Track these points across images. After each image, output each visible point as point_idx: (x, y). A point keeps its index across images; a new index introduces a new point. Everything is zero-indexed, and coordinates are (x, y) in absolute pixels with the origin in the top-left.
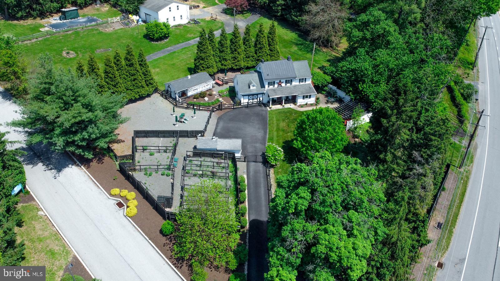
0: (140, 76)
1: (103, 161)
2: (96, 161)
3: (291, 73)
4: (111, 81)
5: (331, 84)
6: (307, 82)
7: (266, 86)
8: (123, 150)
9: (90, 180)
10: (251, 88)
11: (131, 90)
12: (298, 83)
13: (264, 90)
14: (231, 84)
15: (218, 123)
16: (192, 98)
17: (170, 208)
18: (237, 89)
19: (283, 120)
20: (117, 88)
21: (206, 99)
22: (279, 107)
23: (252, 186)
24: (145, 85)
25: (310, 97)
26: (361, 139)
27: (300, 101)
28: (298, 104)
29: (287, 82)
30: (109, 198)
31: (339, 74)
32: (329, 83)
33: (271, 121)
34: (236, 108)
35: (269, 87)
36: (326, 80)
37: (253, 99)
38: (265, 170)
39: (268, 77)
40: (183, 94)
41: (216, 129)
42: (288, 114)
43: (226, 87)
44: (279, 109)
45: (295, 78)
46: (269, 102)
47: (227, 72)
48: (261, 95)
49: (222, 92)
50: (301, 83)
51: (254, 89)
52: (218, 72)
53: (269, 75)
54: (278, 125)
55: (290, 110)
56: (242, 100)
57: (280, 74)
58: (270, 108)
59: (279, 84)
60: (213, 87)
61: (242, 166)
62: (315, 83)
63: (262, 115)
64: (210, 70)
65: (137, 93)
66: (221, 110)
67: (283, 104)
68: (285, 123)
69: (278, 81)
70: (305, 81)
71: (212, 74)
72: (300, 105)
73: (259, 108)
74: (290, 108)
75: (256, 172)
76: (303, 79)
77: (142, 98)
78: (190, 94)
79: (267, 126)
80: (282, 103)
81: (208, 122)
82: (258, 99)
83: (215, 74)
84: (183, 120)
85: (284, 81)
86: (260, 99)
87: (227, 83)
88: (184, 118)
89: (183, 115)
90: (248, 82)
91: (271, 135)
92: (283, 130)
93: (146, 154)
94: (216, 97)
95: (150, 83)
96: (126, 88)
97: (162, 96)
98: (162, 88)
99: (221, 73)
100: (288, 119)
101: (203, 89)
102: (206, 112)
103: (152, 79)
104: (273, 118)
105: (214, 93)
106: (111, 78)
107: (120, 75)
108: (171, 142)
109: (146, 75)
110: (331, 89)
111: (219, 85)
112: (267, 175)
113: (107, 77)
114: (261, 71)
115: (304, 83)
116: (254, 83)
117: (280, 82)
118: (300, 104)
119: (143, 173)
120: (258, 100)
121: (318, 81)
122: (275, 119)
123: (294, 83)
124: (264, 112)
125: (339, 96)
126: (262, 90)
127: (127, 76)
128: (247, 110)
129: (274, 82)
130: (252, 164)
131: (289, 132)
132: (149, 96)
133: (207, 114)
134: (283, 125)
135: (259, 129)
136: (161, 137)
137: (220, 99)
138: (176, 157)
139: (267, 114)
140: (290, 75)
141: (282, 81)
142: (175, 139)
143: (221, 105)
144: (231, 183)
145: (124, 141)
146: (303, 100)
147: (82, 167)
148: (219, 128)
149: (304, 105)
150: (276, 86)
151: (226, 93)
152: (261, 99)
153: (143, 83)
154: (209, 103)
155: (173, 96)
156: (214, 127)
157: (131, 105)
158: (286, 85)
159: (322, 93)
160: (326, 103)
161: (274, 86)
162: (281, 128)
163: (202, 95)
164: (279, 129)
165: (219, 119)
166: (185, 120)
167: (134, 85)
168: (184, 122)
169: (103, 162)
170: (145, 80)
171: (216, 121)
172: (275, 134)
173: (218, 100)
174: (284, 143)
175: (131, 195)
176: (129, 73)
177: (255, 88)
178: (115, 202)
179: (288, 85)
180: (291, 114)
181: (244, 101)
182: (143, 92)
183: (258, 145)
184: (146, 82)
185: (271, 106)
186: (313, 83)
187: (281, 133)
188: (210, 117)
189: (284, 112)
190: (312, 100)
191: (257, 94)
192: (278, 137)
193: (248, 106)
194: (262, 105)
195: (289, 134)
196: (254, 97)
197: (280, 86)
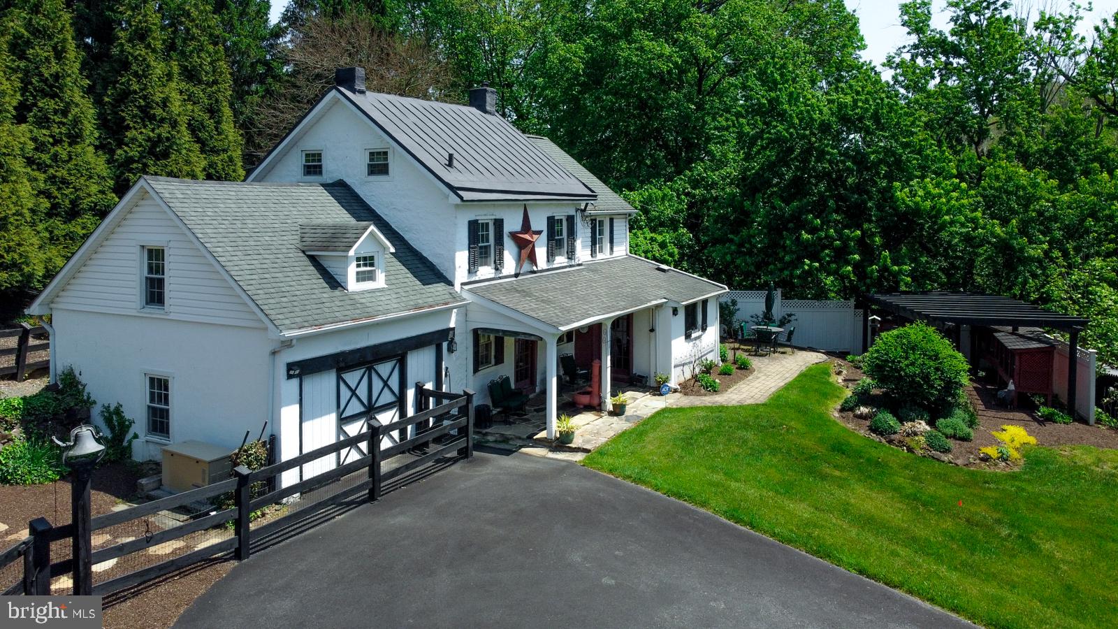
3: (554, 174)
6: (617, 251)
7: (462, 261)
12: (589, 255)
13: (455, 298)
22: (596, 424)
25: (704, 316)
27: (679, 355)
28: (673, 384)
29: (552, 236)
37: (369, 411)
39: (463, 179)
48: (429, 354)
50: (600, 256)
51: (374, 290)
53: (456, 164)
57: (509, 169)
58: (562, 445)
69: (518, 221)
70: (612, 242)
72: (695, 382)
74: (672, 410)
76: (602, 227)
82: (411, 394)
85: (543, 224)
115: (607, 254)
116: (373, 233)
117: (526, 226)
118: (682, 374)
120: (411, 412)
122: (754, 492)
123: (578, 252)
126: (438, 300)
129: (499, 224)
140: (558, 182)
146: (688, 348)
150: (510, 263)
158: (551, 254)
161: (498, 266)
177: (379, 281)
179: (561, 259)
181: (308, 435)
185: (555, 425)
190: (711, 343)
191: (397, 352)
193: (372, 477)
196: (377, 385)
197: (526, 267)
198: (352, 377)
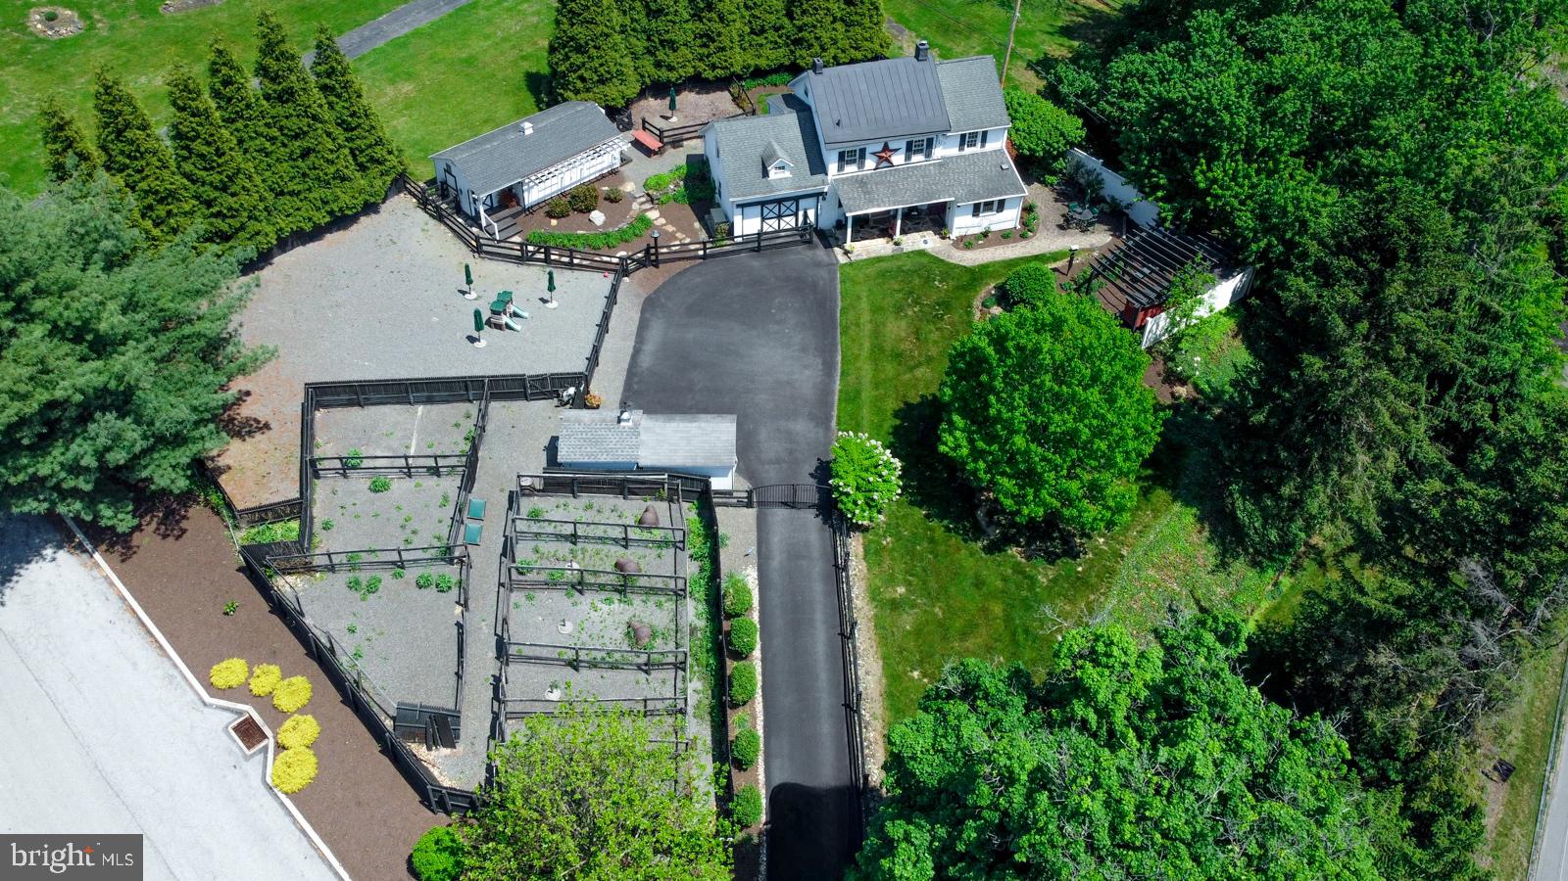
0: (329, 135)
1: (184, 524)
2: (154, 525)
3: (930, 114)
4: (205, 169)
5: (1080, 146)
6: (990, 146)
7: (833, 168)
8: (263, 470)
9: (128, 616)
10: (774, 174)
11: (292, 193)
12: (954, 151)
13: (824, 183)
14: (693, 146)
15: (643, 326)
16: (541, 213)
17: (453, 746)
18: (720, 172)
19: (899, 309)
20: (233, 195)
21: (598, 217)
22: (878, 246)
23: (779, 622)
24: (351, 171)
25: (1001, 206)
26: (1196, 387)
27: (963, 223)
28: (955, 234)
29: (910, 149)
30: (205, 704)
31: (1112, 104)
32: (1072, 145)
33: (851, 315)
34: (713, 256)
35: (841, 168)
36: (1062, 134)
37: (779, 217)
38: (828, 542)
39: (839, 134)
40: (509, 198)
41: (636, 352)
42: (917, 281)
43: (676, 158)
44: (880, 259)
45: (944, 132)
46: (841, 225)
47: (678, 92)
48: (812, 201)
49: (658, 186)
50: (968, 151)
51: (783, 178)
52: (642, 95)
53: (843, 122)
54: (876, 333)
55: (924, 260)
56: (737, 220)
57: (888, 117)
58: (846, 253)
59: (883, 158)
60: (625, 160)
61: (736, 525)
62: (1020, 147)
63: (815, 285)
64: (614, 92)
65: (319, 204)
66: (656, 264)
67: (898, 236)
68: (903, 324)
69: (879, 147)
70: (984, 141)
71: (620, 103)
72: (961, 238)
73: (802, 255)
74: (922, 253)
75: (795, 554)
76: (974, 135)
77: (342, 221)
78: (532, 196)
79: (834, 338)
80: (893, 228)
81: (603, 327)
82: (801, 213)
83: (629, 103)
84: (505, 319)
85: (903, 145)
86: (806, 216)
87: (676, 143)
88: (512, 308)
89: (504, 300)
90: (760, 150)
91: (851, 379)
92: (898, 356)
93: (359, 483)
94: (635, 206)
95: (373, 160)
96: (272, 190)
97: (425, 209)
98: (422, 173)
99: (656, 96)
100: (916, 303)
101: (586, 173)
102: (598, 276)
103: (379, 142)
104: (859, 297)
105: (629, 187)
106: (202, 156)
107: (241, 142)
108: (457, 425)
109: (353, 129)
110: (1079, 166)
111: (649, 152)
112: (836, 566)
113: (185, 153)
114: (810, 101)
115: (977, 149)
116: (783, 157)
117: (886, 148)
118: (963, 232)
119: (342, 578)
120: (801, 219)
121: (1034, 139)
122: (864, 305)
123: (938, 152)
124: (823, 273)
125: (1113, 198)
126: (813, 184)
127: (272, 139)
128: (756, 263)
129: (863, 152)
130: (780, 514)
131: (919, 365)
132: (370, 208)
133: (602, 283)
134: (896, 329)
135: (804, 350)
136: (418, 402)
137: (653, 215)
138: (475, 497)
139: (833, 279)
140: (923, 124)
141: (892, 146)
142: (473, 408)
143: (656, 247)
144: (694, 612)
145: (267, 426)
146: (976, 220)
147: (97, 556)
148: (649, 348)
149: (976, 237)
150: (870, 163)
151: (675, 187)
152: (811, 214)
153: (345, 163)
154: (608, 235)
155: (466, 207)
156: (631, 344)
157: (300, 249)
158: (908, 158)
159: (1044, 183)
160: (1061, 227)
161: (861, 166)
162: (888, 347)
163: (579, 201)
164: (882, 350)
165: (649, 306)
166: (515, 315)
167: (304, 175)
168: (508, 327)
169: (184, 531)
170: (352, 151)
171: (636, 316)
172: (867, 370)
173: (642, 219)
174: (896, 414)
175: (294, 689)
176: (281, 129)
177: (787, 174)
178: (228, 717)
179: (918, 158)
180: (928, 280)
181: (747, 225)
182: (344, 198)
183: (802, 427)
184: (354, 156)
185: (848, 245)
186: (1011, 144)
187: (890, 369)
188: (612, 299)
189: (900, 269)
190: (1008, 219)
191: (796, 199)
192: (876, 386)
193: (759, 244)
194: (815, 239)
195: (919, 372)
196: (783, 209)
197: (885, 164)
198: (771, 206)
